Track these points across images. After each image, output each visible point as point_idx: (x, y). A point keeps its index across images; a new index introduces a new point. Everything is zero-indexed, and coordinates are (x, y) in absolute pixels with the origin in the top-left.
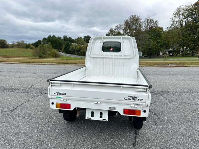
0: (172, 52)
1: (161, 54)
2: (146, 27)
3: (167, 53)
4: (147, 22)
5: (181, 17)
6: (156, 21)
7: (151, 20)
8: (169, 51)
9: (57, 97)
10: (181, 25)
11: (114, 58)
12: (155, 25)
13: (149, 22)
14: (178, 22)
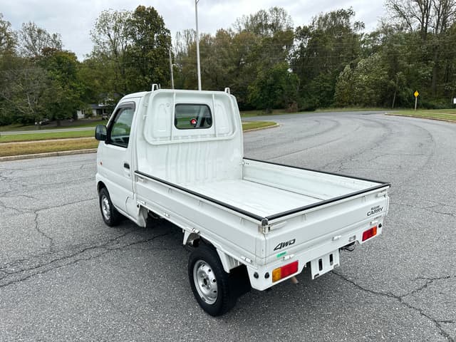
0: (105, 110)
1: (80, 115)
2: (32, 48)
3: (95, 113)
4: (31, 35)
5: (112, 33)
6: (55, 36)
7: (40, 31)
8: (96, 108)
9: (278, 256)
10: (115, 52)
11: (201, 142)
12: (55, 45)
13: (34, 35)
14: (106, 45)
